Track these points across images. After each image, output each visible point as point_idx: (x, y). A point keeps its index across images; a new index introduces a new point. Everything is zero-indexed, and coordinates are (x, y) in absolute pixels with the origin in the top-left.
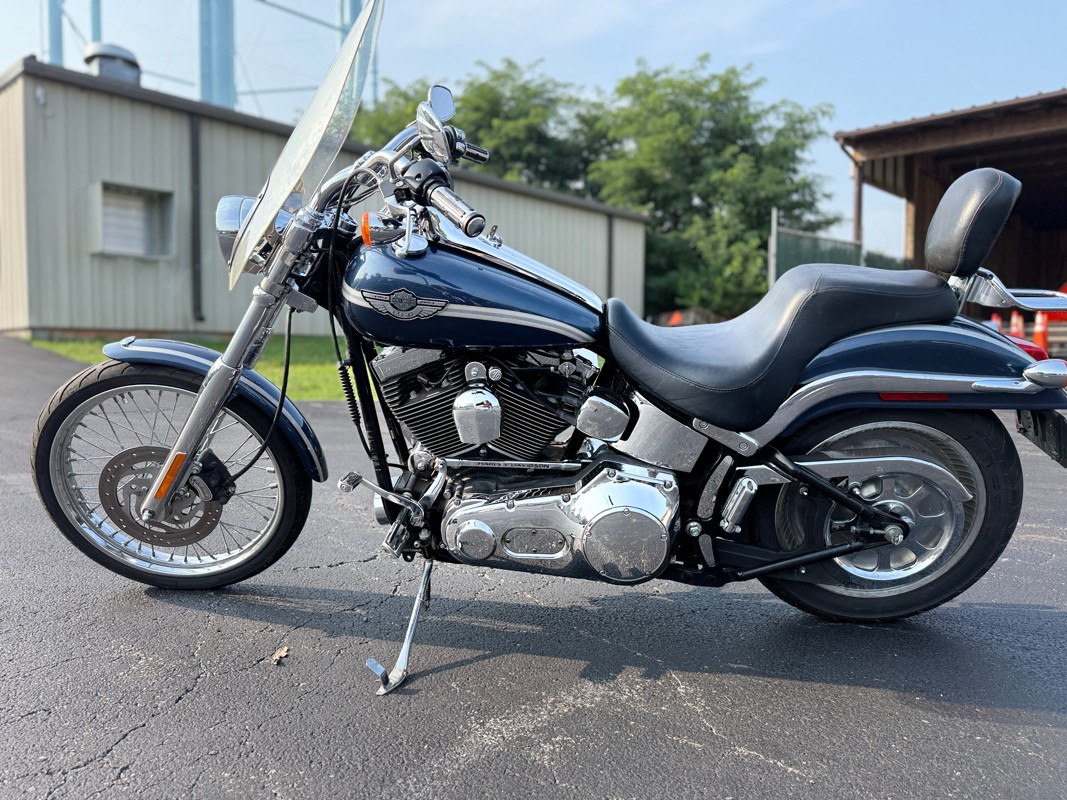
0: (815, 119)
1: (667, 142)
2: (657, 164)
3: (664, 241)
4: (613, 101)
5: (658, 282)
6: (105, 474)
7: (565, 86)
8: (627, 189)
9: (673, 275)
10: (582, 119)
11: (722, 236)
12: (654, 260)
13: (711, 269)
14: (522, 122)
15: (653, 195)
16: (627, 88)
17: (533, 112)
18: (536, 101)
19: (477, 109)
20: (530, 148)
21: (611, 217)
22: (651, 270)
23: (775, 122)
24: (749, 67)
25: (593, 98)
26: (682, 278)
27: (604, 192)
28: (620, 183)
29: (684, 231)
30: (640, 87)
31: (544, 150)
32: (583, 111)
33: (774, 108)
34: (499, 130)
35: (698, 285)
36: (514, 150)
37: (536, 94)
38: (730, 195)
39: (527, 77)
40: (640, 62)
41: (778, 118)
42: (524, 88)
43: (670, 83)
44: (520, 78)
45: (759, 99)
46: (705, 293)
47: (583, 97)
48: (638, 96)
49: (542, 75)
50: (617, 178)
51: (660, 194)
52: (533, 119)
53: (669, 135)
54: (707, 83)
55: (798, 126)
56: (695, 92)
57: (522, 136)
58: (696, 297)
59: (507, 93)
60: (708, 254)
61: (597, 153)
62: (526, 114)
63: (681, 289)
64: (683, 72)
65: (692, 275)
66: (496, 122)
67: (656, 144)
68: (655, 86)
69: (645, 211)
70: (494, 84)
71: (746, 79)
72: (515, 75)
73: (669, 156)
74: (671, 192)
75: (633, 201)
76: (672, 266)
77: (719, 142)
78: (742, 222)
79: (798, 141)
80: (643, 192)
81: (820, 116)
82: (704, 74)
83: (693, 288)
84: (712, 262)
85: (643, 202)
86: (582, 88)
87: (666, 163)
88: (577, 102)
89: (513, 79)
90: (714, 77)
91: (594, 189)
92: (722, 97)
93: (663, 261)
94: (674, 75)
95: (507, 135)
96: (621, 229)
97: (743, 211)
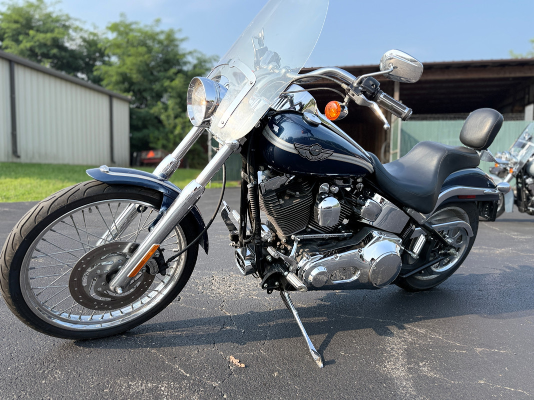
0: (210, 62)
1: (141, 61)
2: (134, 71)
3: (140, 113)
4: (104, 34)
5: (138, 135)
6: (79, 264)
7: (76, 20)
8: (117, 83)
9: (145, 131)
10: (84, 40)
11: (171, 113)
12: (135, 123)
13: (167, 130)
14: (49, 35)
15: (132, 88)
16: (114, 28)
17: (56, 31)
18: (57, 25)
19: (16, 22)
20: (55, 51)
21: (111, 97)
22: (133, 128)
23: (192, 60)
24: (180, 30)
25: (92, 30)
26: (152, 133)
27: (104, 83)
28: (114, 79)
29: (151, 109)
30: (122, 29)
31: (63, 54)
32: (86, 36)
33: (190, 53)
34: (33, 38)
35: (160, 137)
36: (45, 50)
37: (57, 20)
38: (174, 94)
39: (50, 10)
40: (122, 15)
41: (193, 58)
42: (49, 16)
43: (140, 31)
44: (46, 9)
45: (184, 47)
46: (165, 142)
47: (86, 27)
48: (120, 33)
49: (60, 11)
50: (112, 76)
51: (136, 88)
52: (55, 34)
53: (141, 58)
54: (158, 34)
55: (203, 64)
56: (153, 37)
57: (49, 43)
58: (160, 143)
59: (37, 17)
60: (165, 122)
61: (95, 60)
62: (52, 31)
63: (152, 139)
64: (146, 26)
65: (156, 133)
66: (31, 32)
67: (134, 61)
68: (132, 30)
69: (129, 96)
70: (28, 10)
71: (178, 36)
72: (42, 6)
73: (141, 69)
74: (142, 88)
75: (121, 90)
76: (145, 127)
77: (166, 66)
78: (180, 108)
79: (203, 71)
80: (126, 85)
81: (213, 61)
82: (158, 29)
83: (158, 139)
84: (167, 126)
85: (127, 91)
86: (85, 22)
87: (139, 71)
88: (81, 30)
89: (41, 9)
90: (162, 32)
91: (98, 81)
92: (165, 43)
93: (140, 123)
94: (141, 26)
95: (38, 40)
96: (117, 104)
97: (180, 102)
